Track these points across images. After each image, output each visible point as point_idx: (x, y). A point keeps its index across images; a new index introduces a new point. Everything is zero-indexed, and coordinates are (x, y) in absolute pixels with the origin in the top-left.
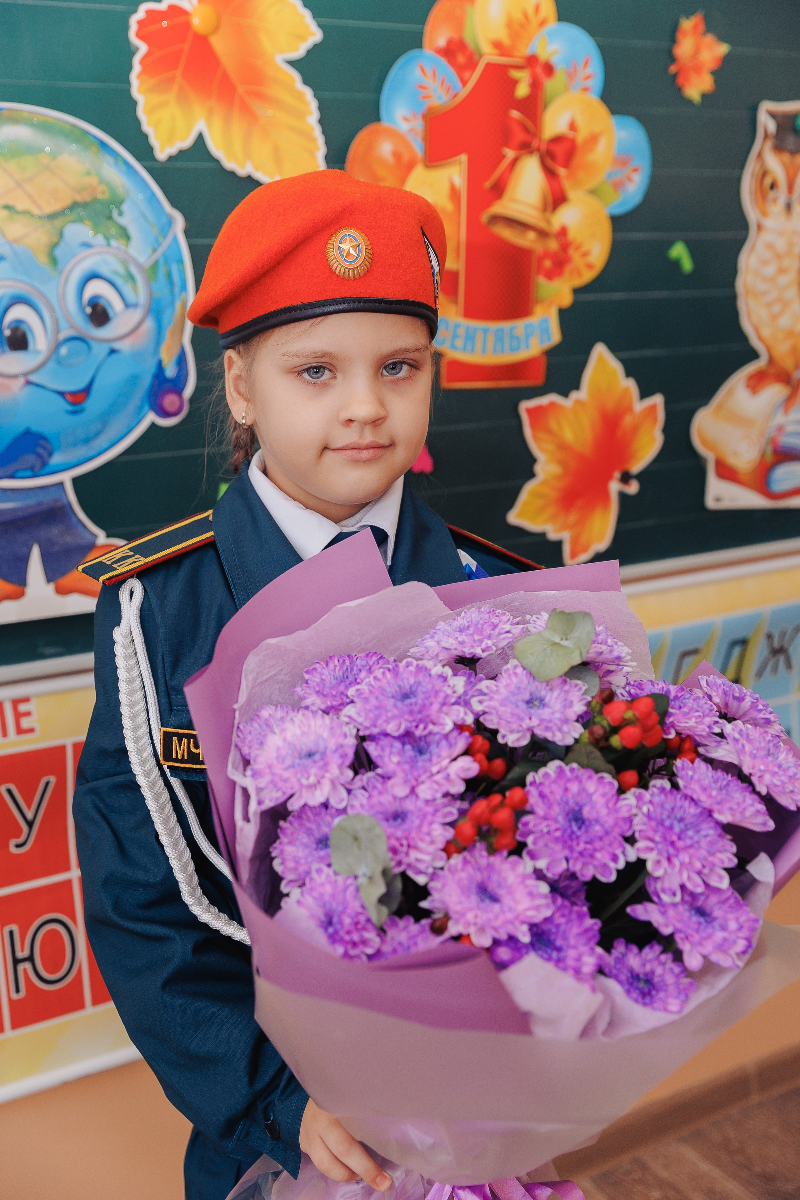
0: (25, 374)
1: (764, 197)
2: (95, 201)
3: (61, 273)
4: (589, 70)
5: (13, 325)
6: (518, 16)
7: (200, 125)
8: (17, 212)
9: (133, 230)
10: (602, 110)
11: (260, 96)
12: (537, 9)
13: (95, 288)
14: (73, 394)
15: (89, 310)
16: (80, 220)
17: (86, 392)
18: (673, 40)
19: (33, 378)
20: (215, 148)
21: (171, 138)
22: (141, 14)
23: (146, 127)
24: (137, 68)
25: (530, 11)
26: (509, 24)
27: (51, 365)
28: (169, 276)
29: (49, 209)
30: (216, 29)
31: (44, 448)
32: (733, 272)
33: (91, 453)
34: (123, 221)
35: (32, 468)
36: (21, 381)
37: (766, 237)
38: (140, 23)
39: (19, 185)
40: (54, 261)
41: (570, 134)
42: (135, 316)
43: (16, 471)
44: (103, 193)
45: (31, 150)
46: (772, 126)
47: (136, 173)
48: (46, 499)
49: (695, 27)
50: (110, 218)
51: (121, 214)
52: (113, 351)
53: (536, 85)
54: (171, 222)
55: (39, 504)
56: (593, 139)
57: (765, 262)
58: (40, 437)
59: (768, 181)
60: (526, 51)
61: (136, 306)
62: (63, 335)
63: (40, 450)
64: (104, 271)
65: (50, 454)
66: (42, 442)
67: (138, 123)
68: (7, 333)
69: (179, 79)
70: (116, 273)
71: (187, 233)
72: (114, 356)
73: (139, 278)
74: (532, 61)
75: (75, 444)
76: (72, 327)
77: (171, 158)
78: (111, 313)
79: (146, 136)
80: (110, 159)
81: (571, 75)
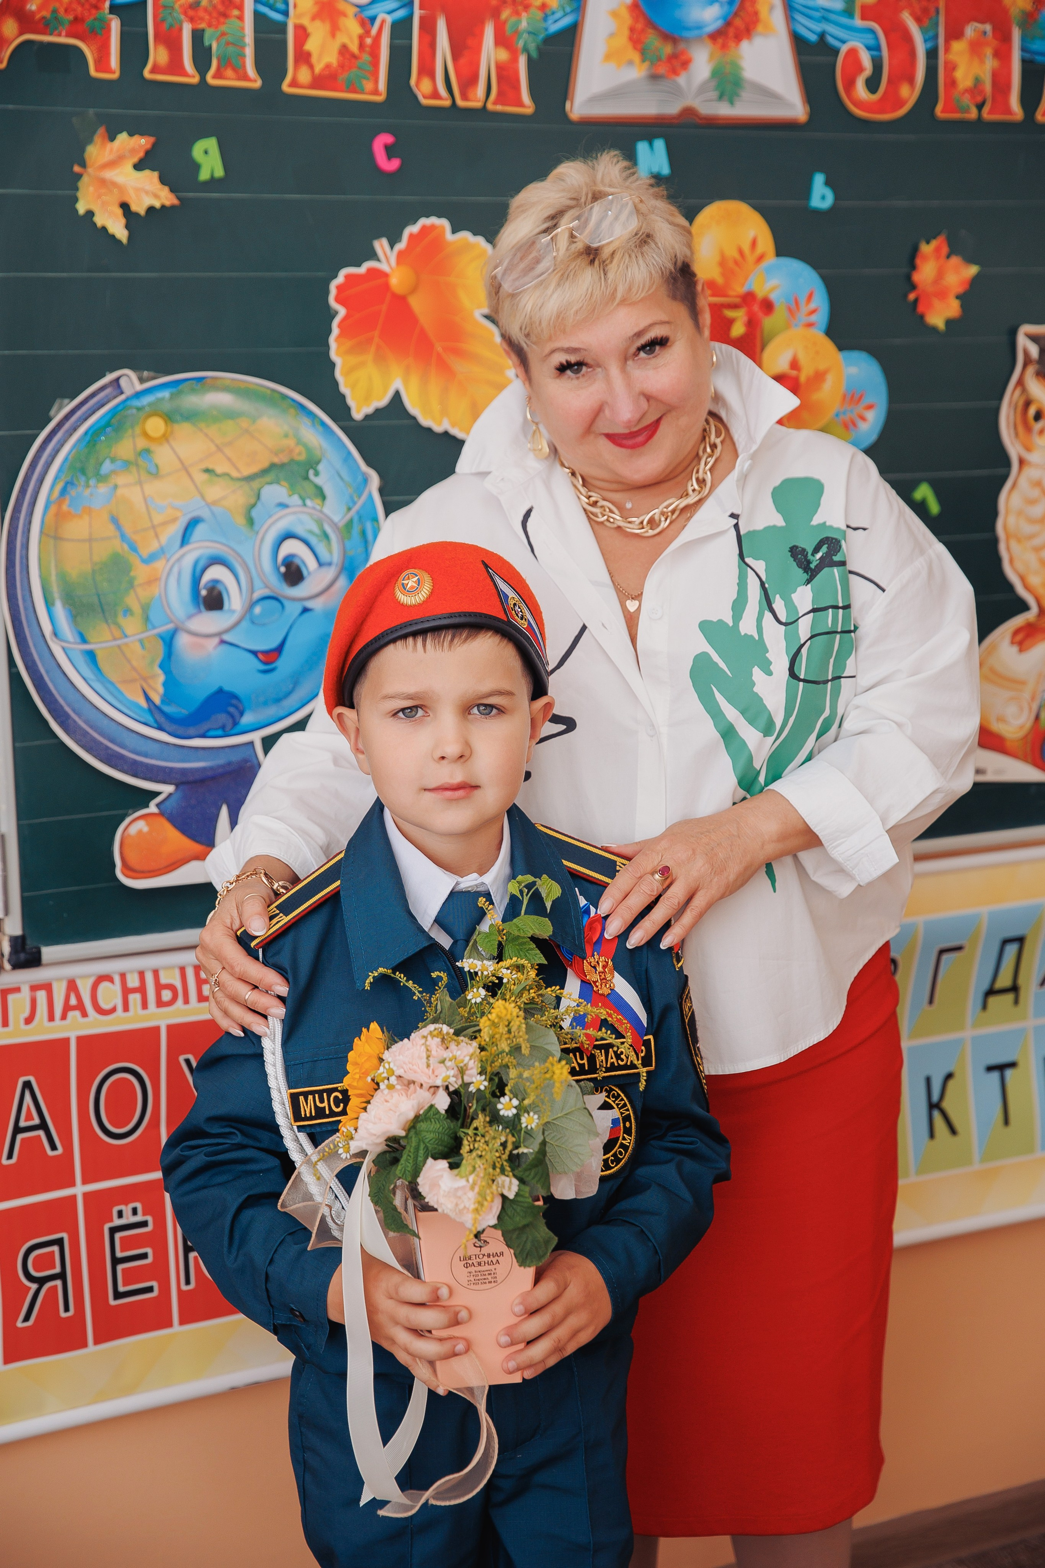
0: (219, 634)
1: (1028, 429)
2: (292, 461)
3: (257, 533)
4: (813, 306)
5: (210, 585)
6: (732, 253)
7: (397, 384)
8: (217, 476)
9: (328, 490)
10: (829, 346)
11: (458, 352)
12: (754, 243)
13: (290, 547)
14: (266, 653)
15: (283, 569)
16: (278, 482)
17: (278, 650)
18: (913, 267)
19: (226, 637)
20: (412, 405)
21: (367, 398)
22: (340, 279)
23: (343, 389)
24: (335, 331)
25: (746, 248)
26: (723, 262)
27: (245, 624)
28: (363, 533)
29: (247, 472)
30: (414, 290)
31: (236, 707)
32: (994, 513)
33: (282, 713)
34: (318, 481)
35: (223, 727)
36: (216, 640)
37: (1030, 473)
38: (339, 288)
39: (219, 449)
40: (251, 522)
41: (794, 373)
42: (329, 574)
43: (208, 730)
44: (300, 454)
45: (230, 415)
46: (1034, 351)
47: (332, 432)
48: (235, 757)
49: (937, 250)
50: (307, 478)
51: (317, 474)
52: (306, 610)
53: (752, 324)
54: (366, 480)
55: (229, 764)
56: (819, 377)
57: (1032, 502)
58: (234, 696)
59: (1032, 411)
60: (742, 290)
61: (330, 564)
62: (257, 595)
63: (232, 709)
64: (300, 531)
65: (242, 714)
66: (234, 702)
67: (336, 384)
68: (204, 593)
69: (376, 340)
70: (311, 532)
71: (381, 491)
72: (307, 615)
73: (333, 537)
74: (748, 298)
75: (265, 704)
76: (267, 587)
77: (367, 417)
78: (305, 573)
79: (343, 397)
80: (307, 421)
81: (792, 311)
